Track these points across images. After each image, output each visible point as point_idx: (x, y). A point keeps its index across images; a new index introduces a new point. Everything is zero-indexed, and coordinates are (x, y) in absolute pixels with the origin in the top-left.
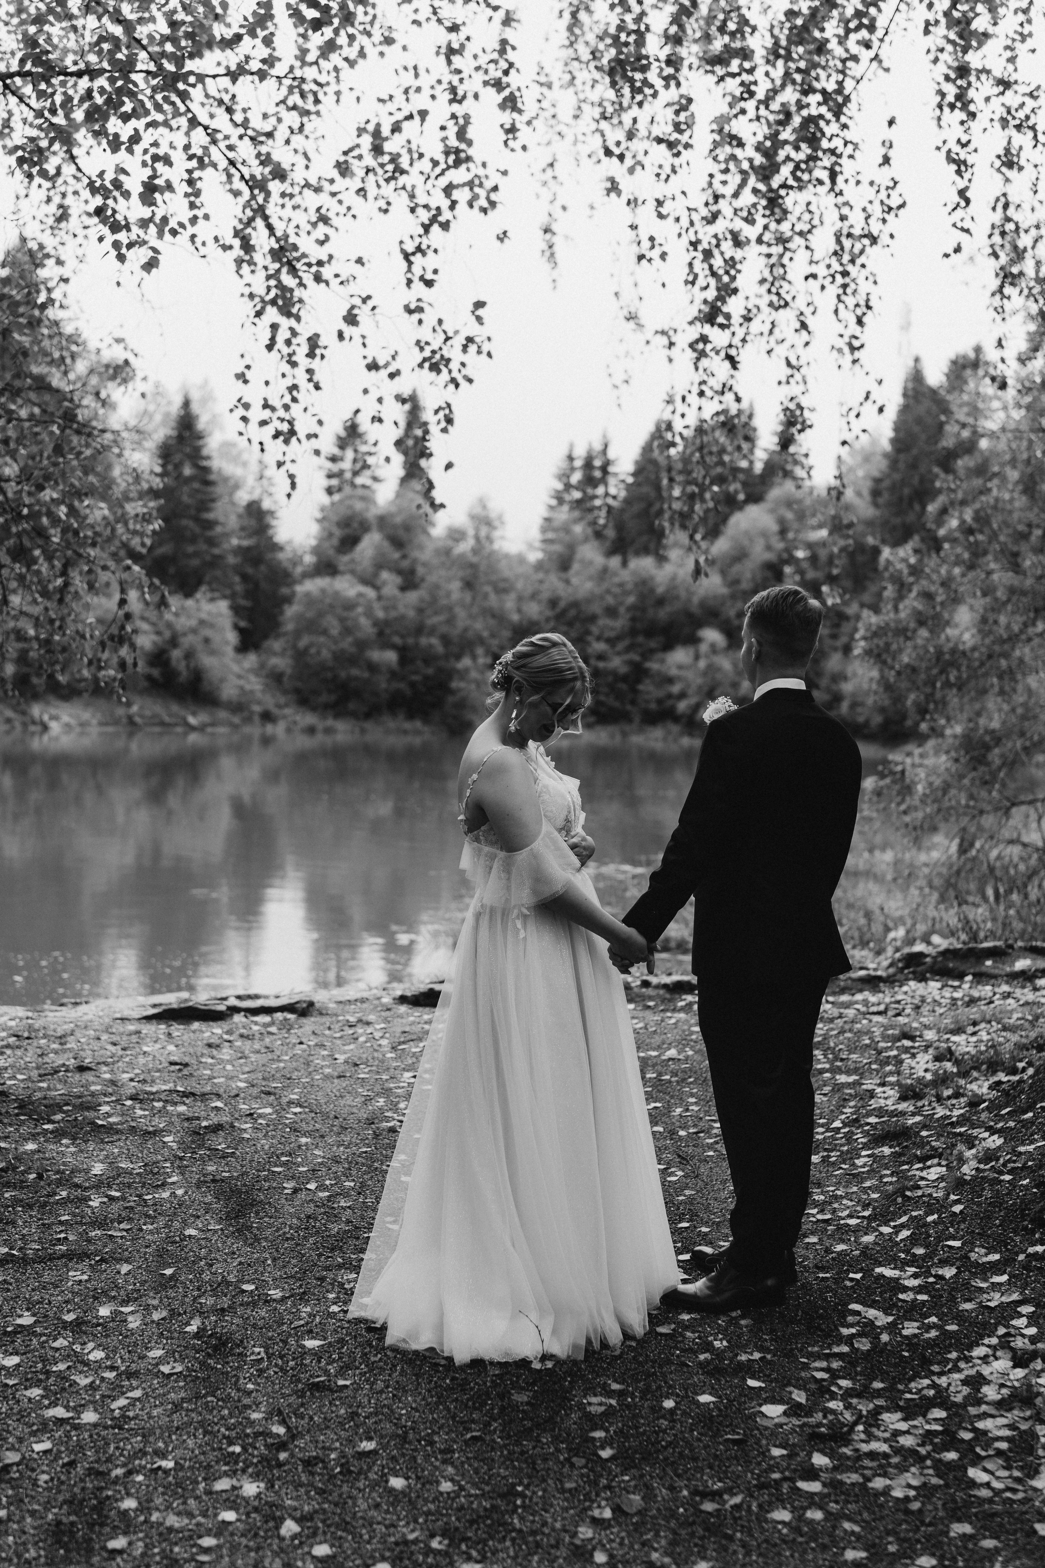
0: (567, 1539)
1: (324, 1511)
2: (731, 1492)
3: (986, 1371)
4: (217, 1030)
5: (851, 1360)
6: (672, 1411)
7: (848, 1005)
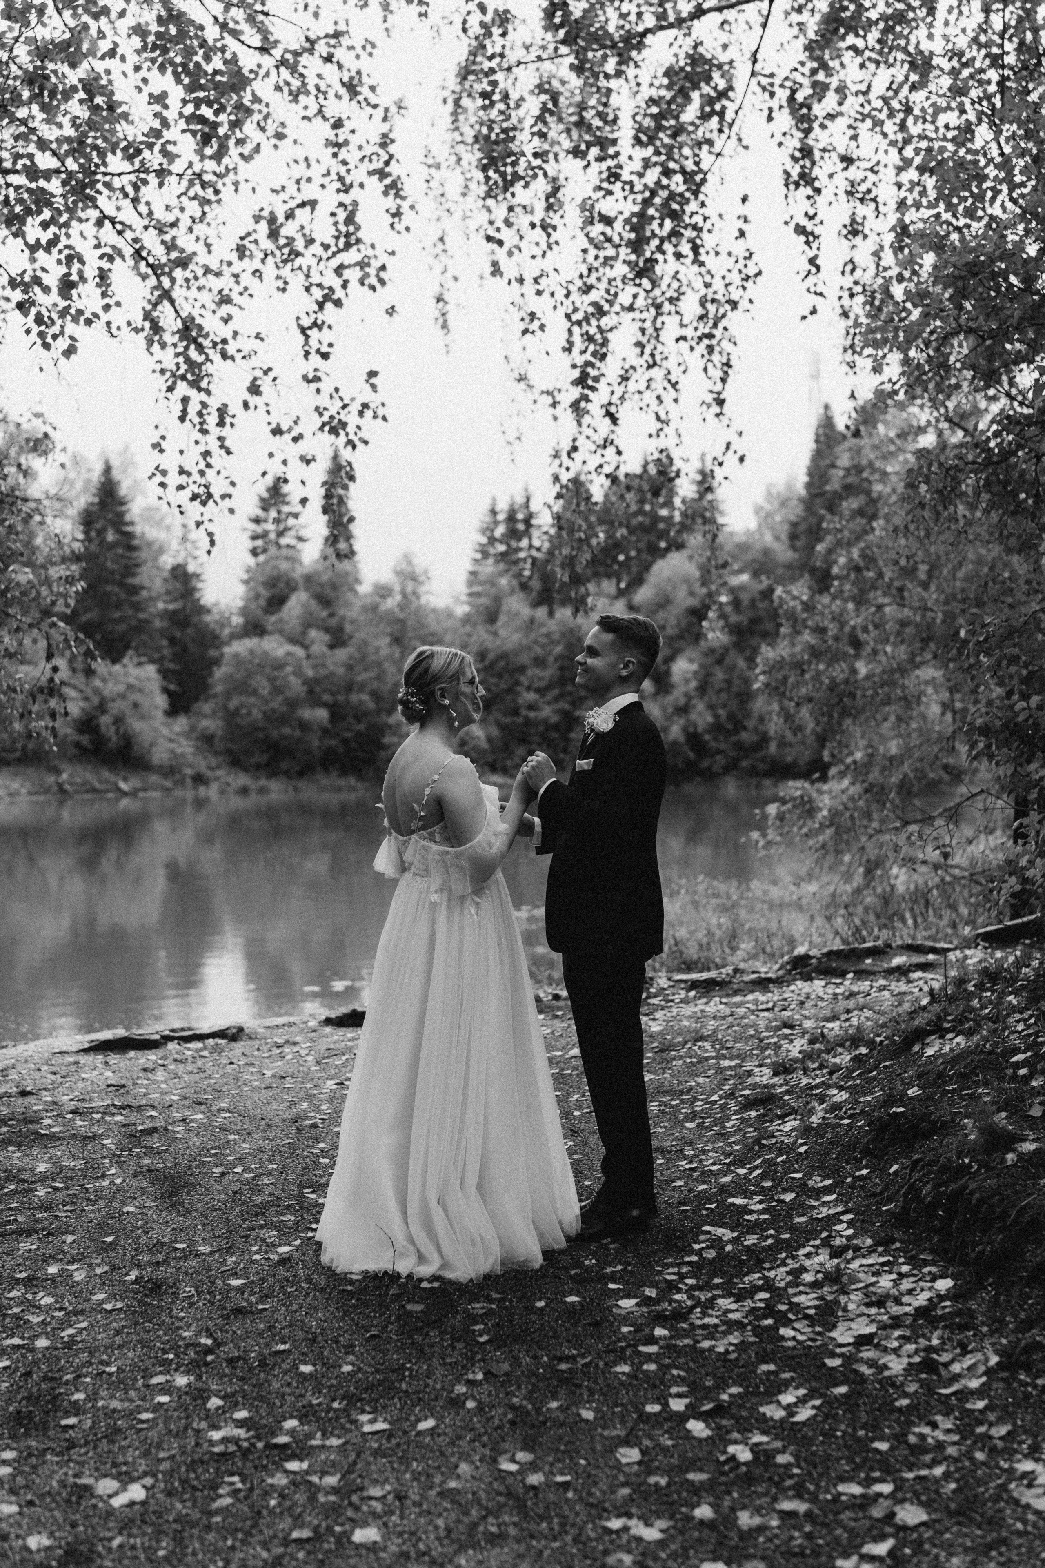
0: (445, 1394)
1: (244, 1391)
2: (583, 1356)
3: (807, 1263)
4: (152, 1056)
5: (698, 1266)
6: (542, 1309)
7: (739, 1005)
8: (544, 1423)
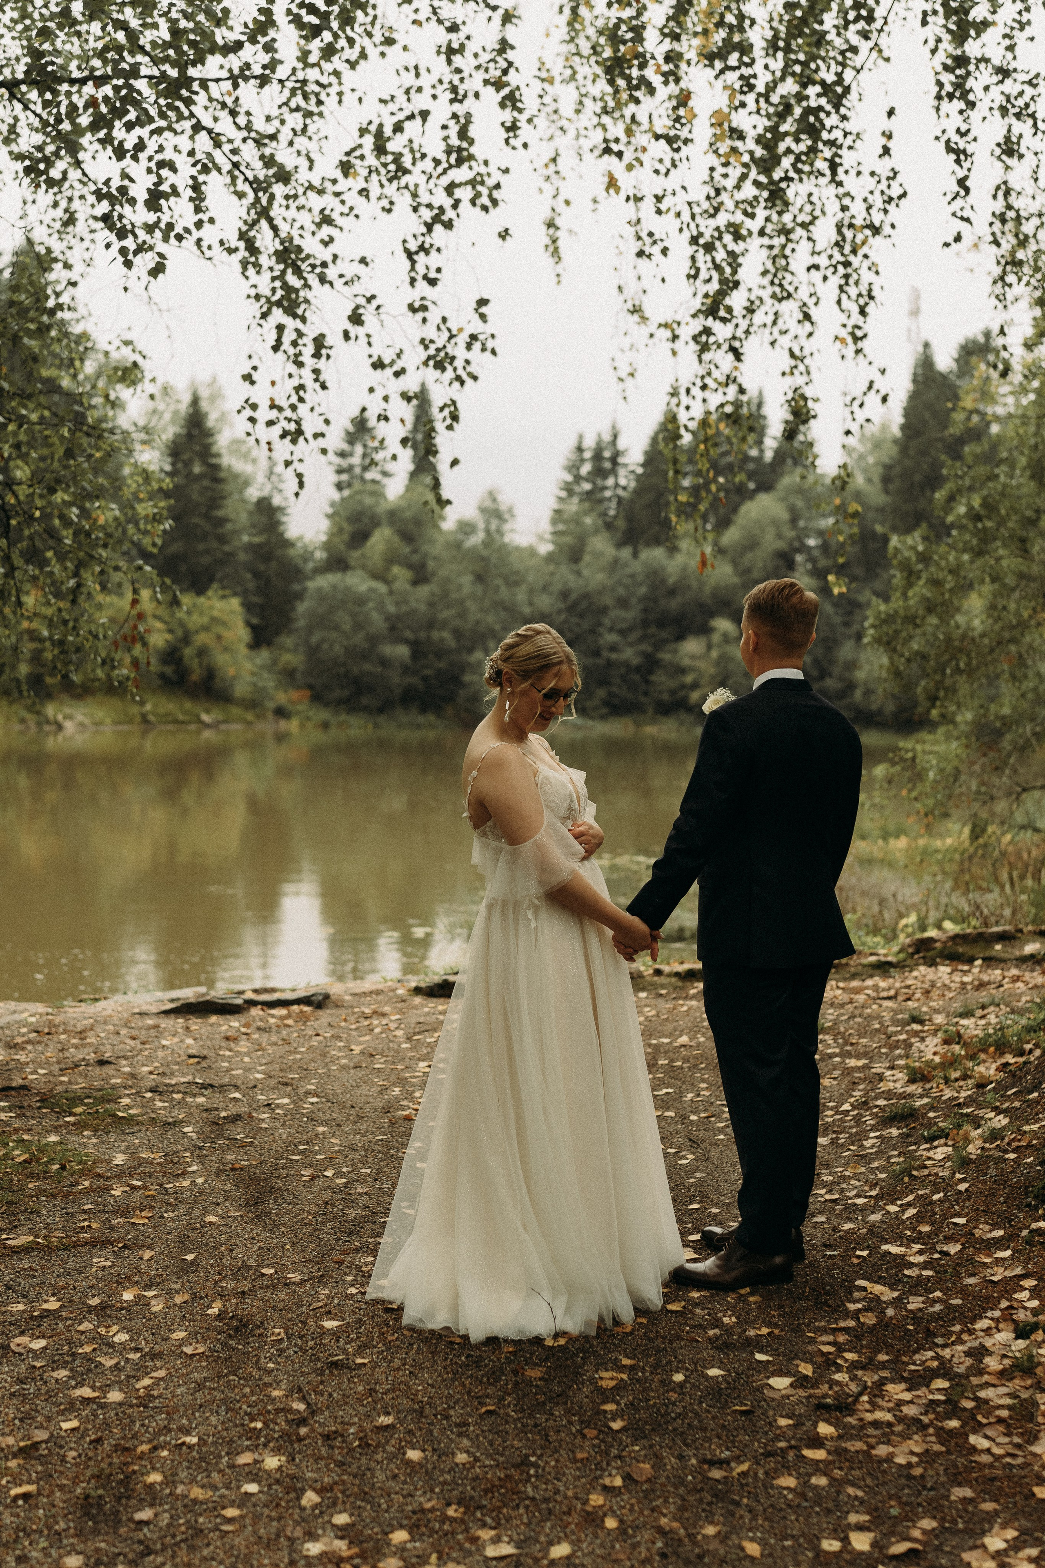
0: (579, 1506)
1: (343, 1482)
2: (738, 1460)
3: (988, 1343)
4: (234, 1023)
5: (857, 1334)
6: (681, 1385)
7: (858, 991)
8: (700, 1557)
